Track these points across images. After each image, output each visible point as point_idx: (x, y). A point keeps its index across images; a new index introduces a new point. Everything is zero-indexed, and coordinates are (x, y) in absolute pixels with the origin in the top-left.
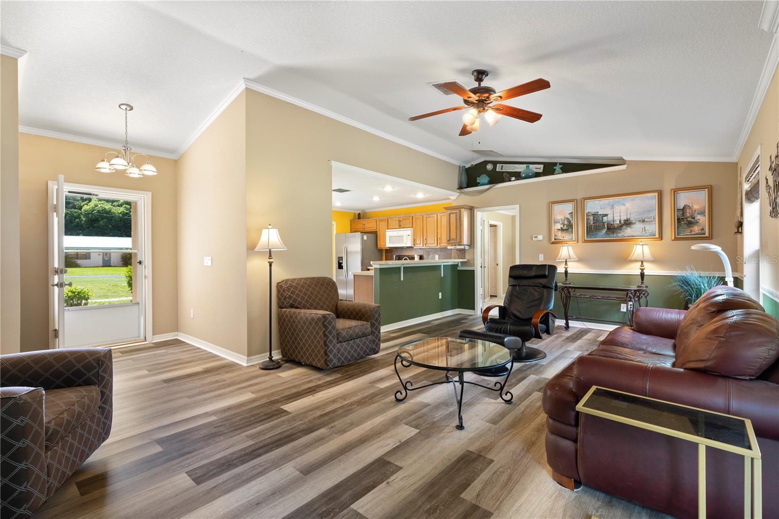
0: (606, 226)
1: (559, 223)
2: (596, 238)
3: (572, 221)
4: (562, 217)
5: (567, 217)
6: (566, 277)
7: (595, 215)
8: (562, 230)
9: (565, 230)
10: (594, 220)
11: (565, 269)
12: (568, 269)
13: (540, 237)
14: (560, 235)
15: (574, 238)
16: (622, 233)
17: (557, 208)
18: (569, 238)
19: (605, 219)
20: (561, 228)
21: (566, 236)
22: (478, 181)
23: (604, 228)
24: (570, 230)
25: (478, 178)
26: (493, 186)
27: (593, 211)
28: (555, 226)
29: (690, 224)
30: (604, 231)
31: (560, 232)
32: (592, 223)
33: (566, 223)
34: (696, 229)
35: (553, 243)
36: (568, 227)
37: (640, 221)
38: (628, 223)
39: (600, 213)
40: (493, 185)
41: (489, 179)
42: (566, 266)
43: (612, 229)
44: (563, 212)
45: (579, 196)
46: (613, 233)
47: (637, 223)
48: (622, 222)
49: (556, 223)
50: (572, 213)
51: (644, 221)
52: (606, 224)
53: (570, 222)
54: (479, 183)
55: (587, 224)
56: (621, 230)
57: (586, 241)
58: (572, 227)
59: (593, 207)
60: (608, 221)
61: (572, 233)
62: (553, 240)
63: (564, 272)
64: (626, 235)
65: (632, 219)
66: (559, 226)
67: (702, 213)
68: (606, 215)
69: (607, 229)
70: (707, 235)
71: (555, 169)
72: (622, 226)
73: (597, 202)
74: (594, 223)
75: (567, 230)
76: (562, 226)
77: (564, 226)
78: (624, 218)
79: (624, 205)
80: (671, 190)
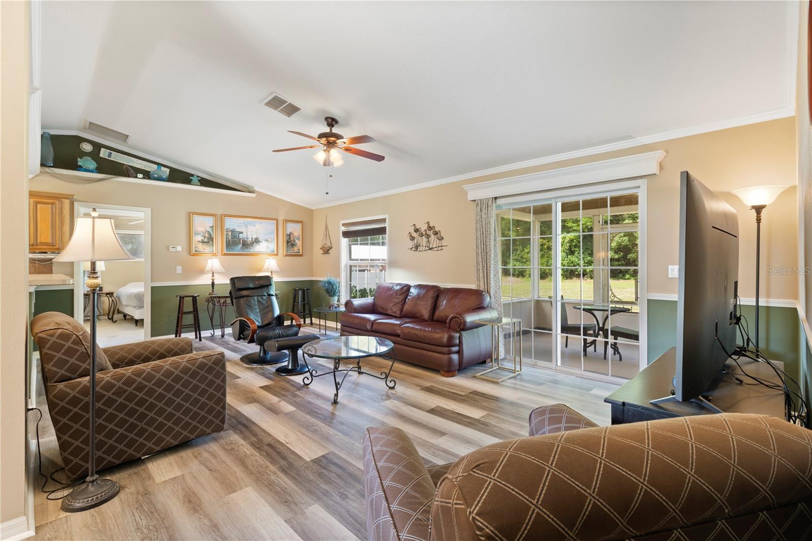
0: (241, 242)
1: (200, 235)
2: (233, 251)
3: (212, 235)
4: (203, 230)
5: (208, 230)
6: (213, 288)
7: (232, 231)
8: (203, 242)
9: (206, 242)
10: (232, 235)
11: (212, 281)
12: (215, 281)
13: (179, 248)
14: (201, 247)
15: (215, 251)
16: (254, 249)
17: (197, 220)
18: (210, 250)
19: (241, 235)
20: (202, 240)
21: (207, 249)
22: (80, 164)
23: (240, 243)
24: (210, 242)
25: (79, 159)
26: (112, 178)
27: (232, 228)
28: (196, 238)
29: (293, 245)
30: (240, 246)
31: (201, 244)
32: (230, 238)
33: (207, 236)
34: (296, 249)
35: (194, 255)
36: (209, 240)
37: (265, 240)
38: (257, 241)
39: (237, 230)
40: (110, 176)
41: (97, 165)
42: (213, 278)
43: (246, 245)
44: (203, 225)
45: (219, 212)
46: (247, 248)
47: (263, 241)
48: (254, 240)
49: (197, 234)
50: (213, 226)
51: (267, 241)
52: (241, 240)
53: (211, 235)
54: (80, 167)
55: (226, 239)
56: (252, 246)
57: (225, 254)
58: (213, 240)
59: (231, 224)
60: (243, 238)
61: (213, 245)
62: (194, 252)
63: (211, 283)
64: (256, 251)
65: (260, 239)
66: (200, 238)
67: (299, 239)
68: (242, 233)
69: (243, 245)
70: (301, 253)
71: (192, 180)
72: (253, 243)
73: (235, 220)
74: (232, 238)
75: (208, 242)
76: (203, 238)
77: (205, 239)
78: (254, 237)
79: (254, 226)
80: (284, 220)
